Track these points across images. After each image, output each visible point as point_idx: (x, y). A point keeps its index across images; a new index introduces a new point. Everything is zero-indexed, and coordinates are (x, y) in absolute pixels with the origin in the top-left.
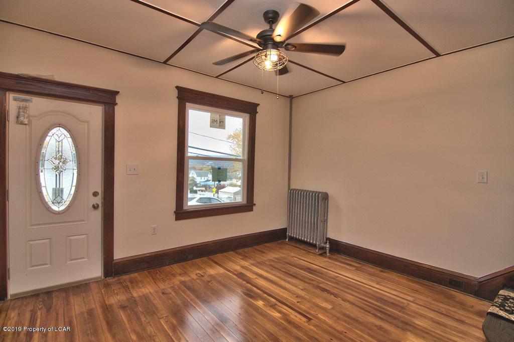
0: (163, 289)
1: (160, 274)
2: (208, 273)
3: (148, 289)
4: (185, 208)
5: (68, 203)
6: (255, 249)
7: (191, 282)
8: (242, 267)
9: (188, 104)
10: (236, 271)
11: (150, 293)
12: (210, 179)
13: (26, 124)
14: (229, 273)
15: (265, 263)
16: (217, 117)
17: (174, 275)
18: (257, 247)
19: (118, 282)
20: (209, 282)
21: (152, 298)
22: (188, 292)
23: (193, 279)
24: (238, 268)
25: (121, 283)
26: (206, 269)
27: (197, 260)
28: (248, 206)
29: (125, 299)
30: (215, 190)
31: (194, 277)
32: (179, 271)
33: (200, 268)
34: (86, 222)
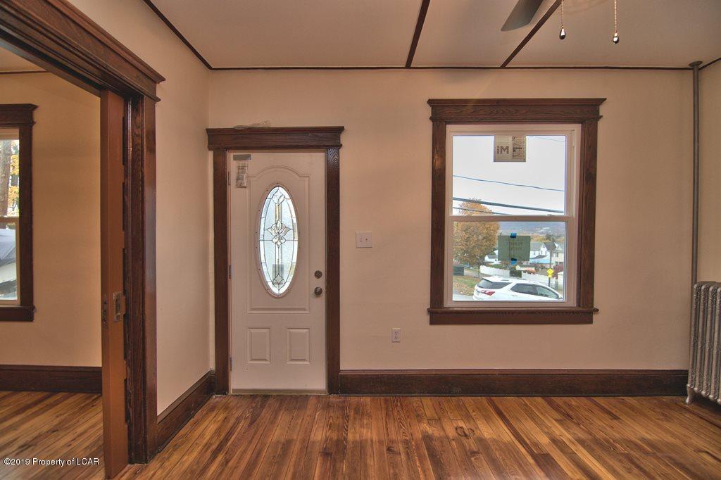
0: (392, 441)
1: (399, 409)
2: (477, 433)
3: (371, 433)
4: (447, 304)
5: (287, 285)
6: (597, 404)
7: (442, 442)
8: (555, 441)
9: (449, 128)
10: (536, 445)
11: (372, 441)
12: (544, 254)
13: (245, 187)
14: (520, 446)
15: (615, 448)
16: (508, 141)
17: (419, 418)
18: (601, 401)
19: (341, 405)
20: (473, 453)
21: (369, 451)
22: (428, 464)
23: (448, 437)
24: (544, 440)
25: (343, 408)
26: (478, 422)
27: (468, 401)
28: (578, 312)
29: (335, 438)
30: (551, 272)
31: (451, 432)
32: (429, 412)
33: (468, 417)
34: (308, 312)
